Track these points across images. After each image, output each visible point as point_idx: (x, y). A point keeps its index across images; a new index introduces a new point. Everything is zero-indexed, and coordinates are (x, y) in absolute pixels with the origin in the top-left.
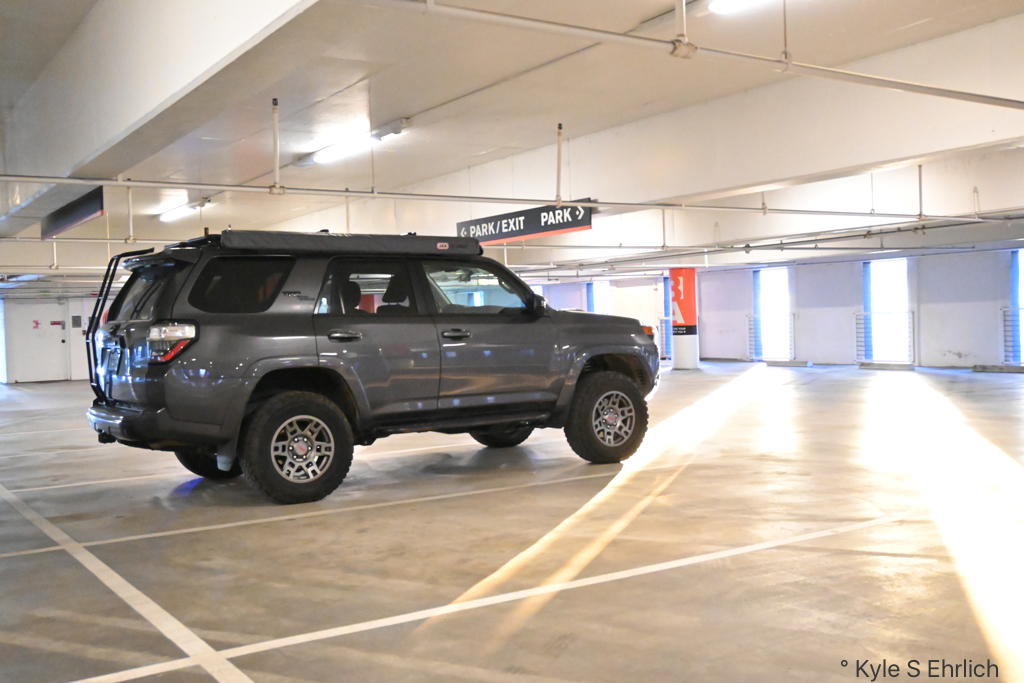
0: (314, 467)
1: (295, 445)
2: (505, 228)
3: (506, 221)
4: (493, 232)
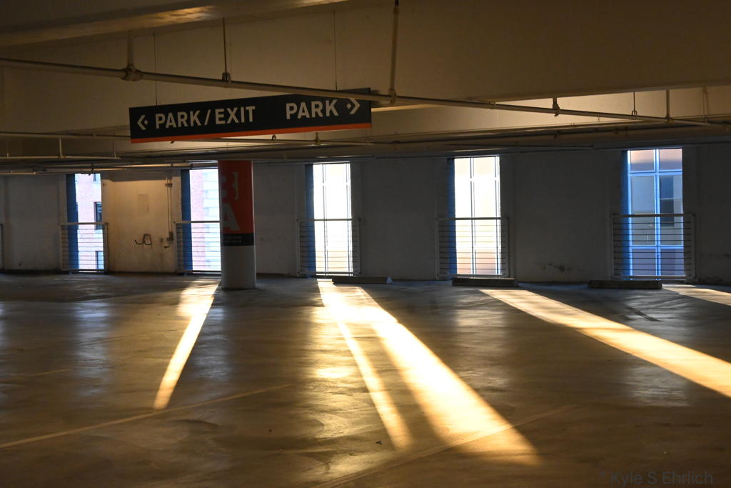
2: (220, 119)
3: (222, 110)
4: (199, 124)
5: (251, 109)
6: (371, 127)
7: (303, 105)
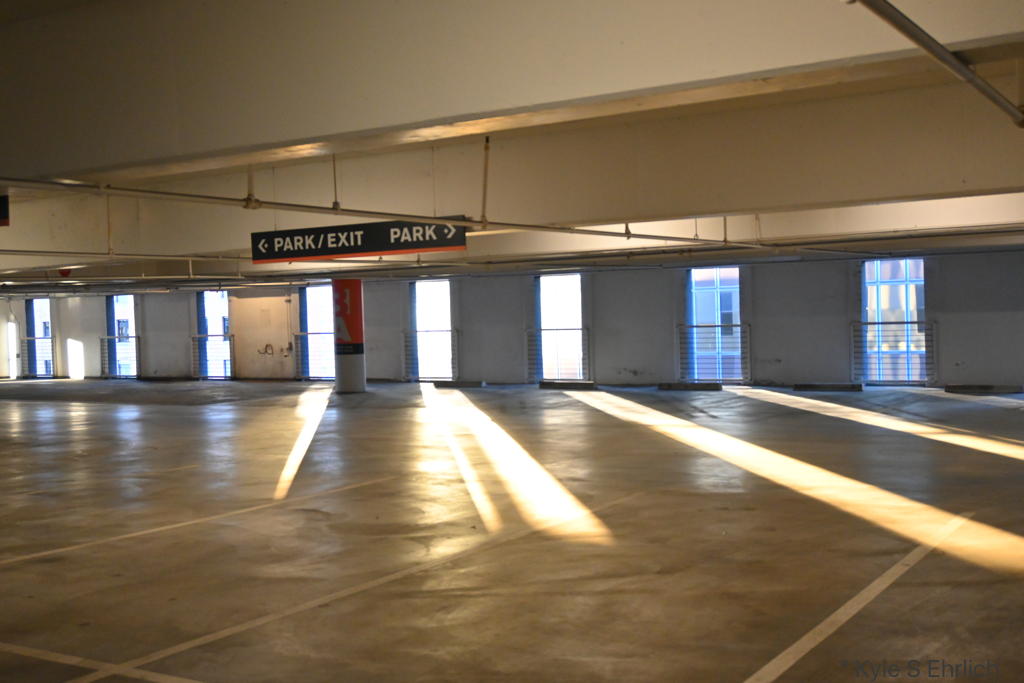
2: (333, 243)
3: (334, 235)
4: (313, 247)
5: (359, 234)
6: (466, 249)
7: (406, 230)
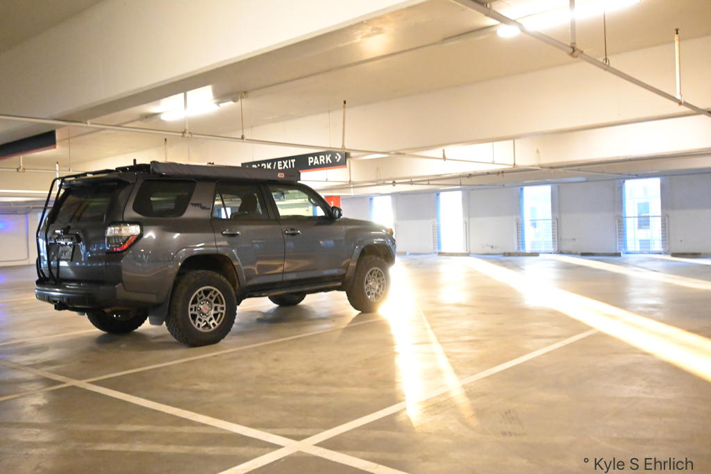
0: (213, 321)
1: (202, 307)
2: (280, 167)
3: (281, 162)
5: (293, 161)
7: (316, 158)
